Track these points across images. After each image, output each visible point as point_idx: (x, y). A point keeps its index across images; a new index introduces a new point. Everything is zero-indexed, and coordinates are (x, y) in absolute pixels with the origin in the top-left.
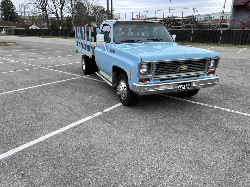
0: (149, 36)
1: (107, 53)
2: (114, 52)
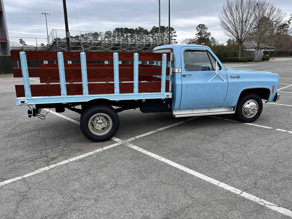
1: (225, 81)
2: (238, 77)
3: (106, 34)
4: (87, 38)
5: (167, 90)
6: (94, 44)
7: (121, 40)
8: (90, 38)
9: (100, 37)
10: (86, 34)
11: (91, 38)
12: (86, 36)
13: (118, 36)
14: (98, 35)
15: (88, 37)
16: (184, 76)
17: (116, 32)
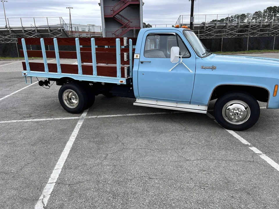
1: (191, 71)
2: (213, 68)
3: (254, 15)
4: (232, 21)
5: (123, 76)
6: (241, 26)
7: (272, 20)
8: (235, 21)
9: (247, 18)
10: (232, 17)
11: (237, 20)
12: (231, 18)
13: (268, 16)
14: (246, 16)
15: (233, 19)
16: (142, 63)
17: (267, 11)
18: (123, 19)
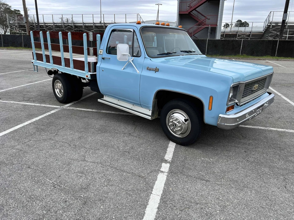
0: (156, 47)
1: (138, 72)
2: (156, 70)
16: (103, 59)
18: (199, 15)
